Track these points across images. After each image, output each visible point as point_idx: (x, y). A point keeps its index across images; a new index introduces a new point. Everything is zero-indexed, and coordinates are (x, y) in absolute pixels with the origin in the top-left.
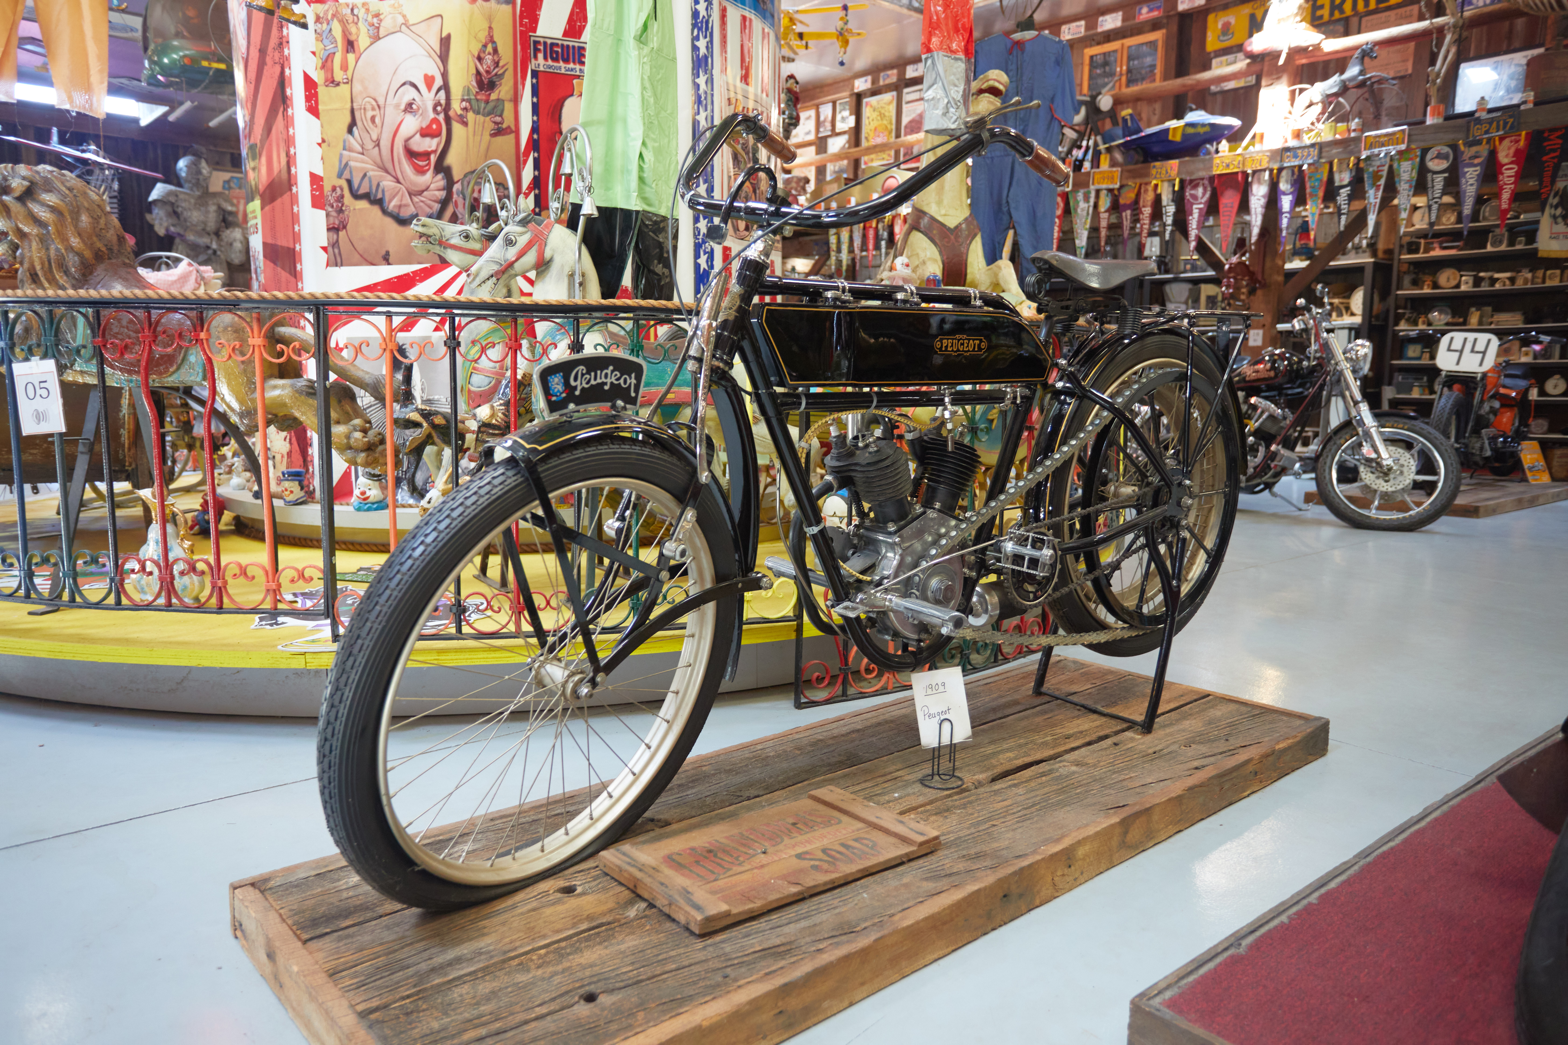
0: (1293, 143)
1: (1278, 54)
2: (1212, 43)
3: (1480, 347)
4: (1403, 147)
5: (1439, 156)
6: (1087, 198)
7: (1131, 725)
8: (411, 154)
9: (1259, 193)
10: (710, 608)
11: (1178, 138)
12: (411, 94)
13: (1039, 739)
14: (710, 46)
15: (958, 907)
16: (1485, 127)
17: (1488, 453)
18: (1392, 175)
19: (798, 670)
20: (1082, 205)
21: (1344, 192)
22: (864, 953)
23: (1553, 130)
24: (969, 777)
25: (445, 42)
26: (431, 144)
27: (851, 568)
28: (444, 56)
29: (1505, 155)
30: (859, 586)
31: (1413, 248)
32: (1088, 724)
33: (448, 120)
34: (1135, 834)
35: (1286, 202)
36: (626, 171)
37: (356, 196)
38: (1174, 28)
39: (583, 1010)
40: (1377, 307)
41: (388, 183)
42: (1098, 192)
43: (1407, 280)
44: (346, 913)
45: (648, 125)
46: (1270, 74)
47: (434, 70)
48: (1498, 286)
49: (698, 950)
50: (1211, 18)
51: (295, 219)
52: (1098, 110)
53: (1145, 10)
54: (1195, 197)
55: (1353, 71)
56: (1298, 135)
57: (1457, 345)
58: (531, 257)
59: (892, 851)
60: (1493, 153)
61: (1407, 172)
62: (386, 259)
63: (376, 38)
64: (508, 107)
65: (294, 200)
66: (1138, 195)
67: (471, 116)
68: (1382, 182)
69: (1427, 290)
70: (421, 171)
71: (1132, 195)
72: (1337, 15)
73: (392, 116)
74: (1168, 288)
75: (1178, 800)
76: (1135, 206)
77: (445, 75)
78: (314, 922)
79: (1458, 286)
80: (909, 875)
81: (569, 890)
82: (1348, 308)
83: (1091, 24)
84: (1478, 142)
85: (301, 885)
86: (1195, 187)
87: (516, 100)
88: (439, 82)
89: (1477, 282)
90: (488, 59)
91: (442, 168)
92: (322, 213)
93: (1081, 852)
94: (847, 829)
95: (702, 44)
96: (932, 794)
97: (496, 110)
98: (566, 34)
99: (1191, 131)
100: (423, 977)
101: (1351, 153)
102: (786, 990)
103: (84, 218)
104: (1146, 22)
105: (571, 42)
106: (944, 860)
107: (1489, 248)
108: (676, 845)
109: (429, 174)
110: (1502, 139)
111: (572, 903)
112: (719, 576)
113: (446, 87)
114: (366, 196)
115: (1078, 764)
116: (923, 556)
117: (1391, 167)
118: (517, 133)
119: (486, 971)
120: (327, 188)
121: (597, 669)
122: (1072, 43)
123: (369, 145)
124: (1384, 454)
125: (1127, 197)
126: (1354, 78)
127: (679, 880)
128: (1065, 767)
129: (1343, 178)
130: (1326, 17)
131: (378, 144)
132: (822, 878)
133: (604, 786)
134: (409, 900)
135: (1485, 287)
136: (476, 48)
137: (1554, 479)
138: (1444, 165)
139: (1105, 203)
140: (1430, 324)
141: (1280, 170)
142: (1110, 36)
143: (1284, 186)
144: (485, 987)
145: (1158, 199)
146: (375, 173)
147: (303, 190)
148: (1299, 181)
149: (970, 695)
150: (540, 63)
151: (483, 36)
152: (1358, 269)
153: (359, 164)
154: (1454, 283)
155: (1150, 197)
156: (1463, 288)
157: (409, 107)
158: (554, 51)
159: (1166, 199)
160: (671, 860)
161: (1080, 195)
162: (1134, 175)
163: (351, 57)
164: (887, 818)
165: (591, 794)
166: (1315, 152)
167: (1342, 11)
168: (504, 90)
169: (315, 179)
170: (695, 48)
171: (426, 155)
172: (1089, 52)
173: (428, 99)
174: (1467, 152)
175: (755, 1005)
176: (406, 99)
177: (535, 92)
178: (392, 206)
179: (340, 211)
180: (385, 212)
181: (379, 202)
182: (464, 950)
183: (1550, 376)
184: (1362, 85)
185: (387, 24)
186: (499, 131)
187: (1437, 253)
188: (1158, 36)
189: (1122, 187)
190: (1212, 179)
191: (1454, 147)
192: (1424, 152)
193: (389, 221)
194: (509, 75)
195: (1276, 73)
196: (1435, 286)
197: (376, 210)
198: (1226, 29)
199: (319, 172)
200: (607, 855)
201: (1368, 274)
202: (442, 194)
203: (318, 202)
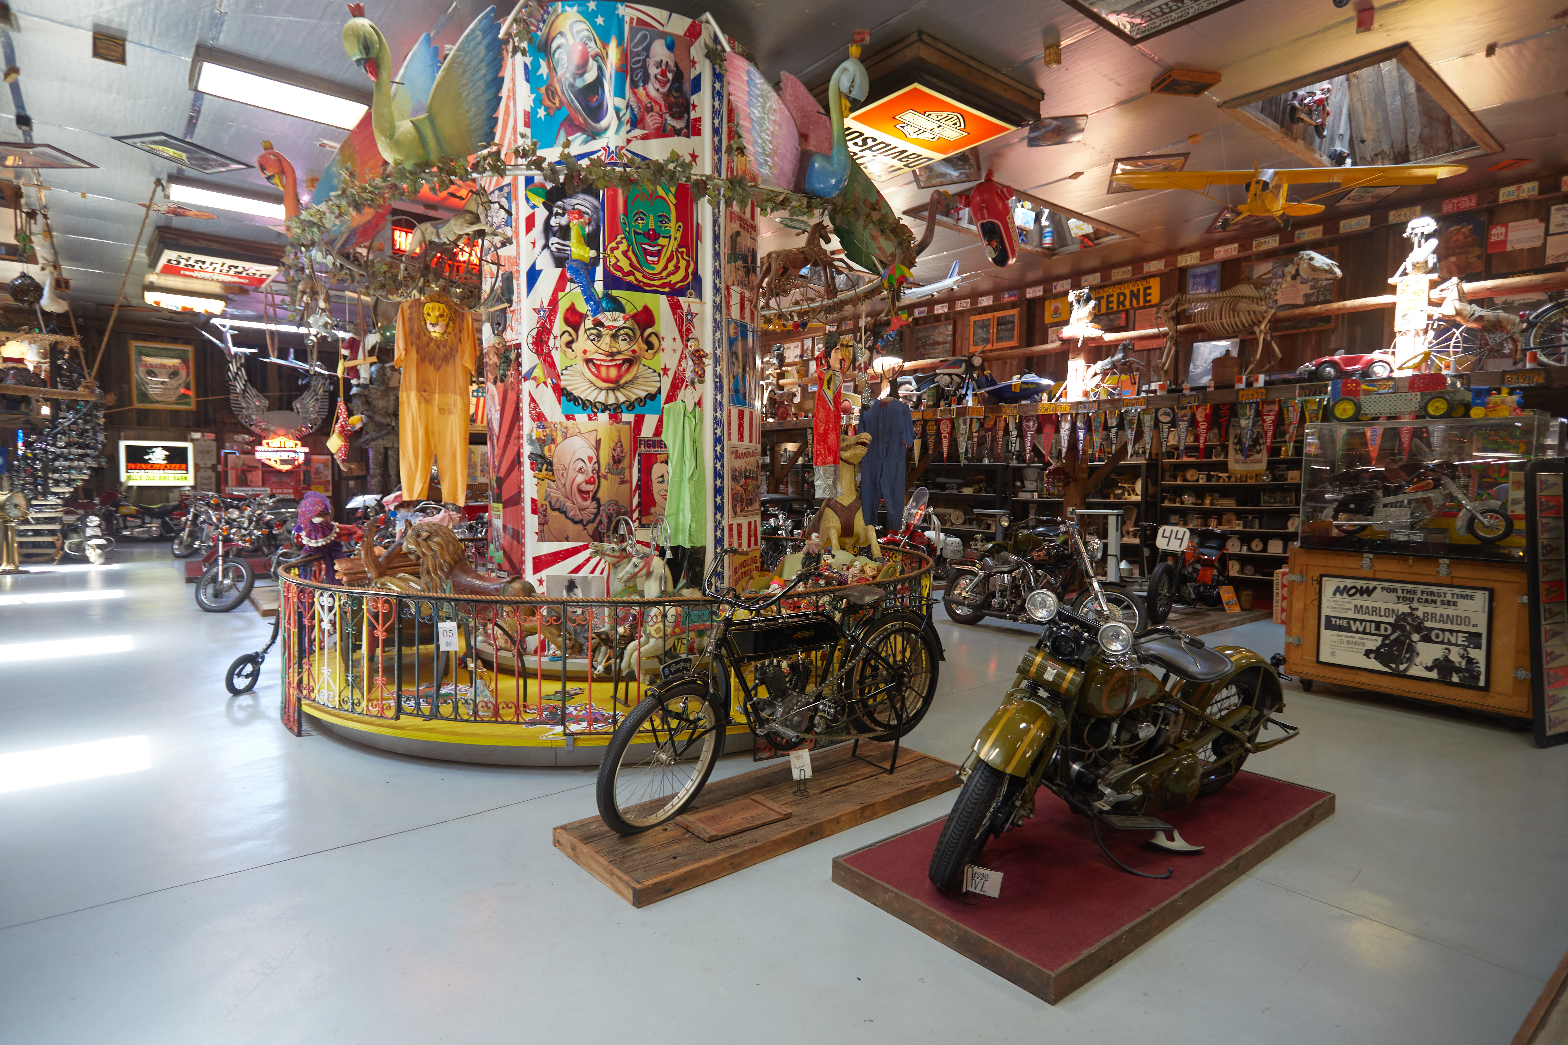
0: (1084, 399)
1: (1078, 340)
2: (1048, 319)
3: (1180, 536)
4: (1144, 407)
5: (1165, 414)
6: (965, 423)
7: (885, 771)
8: (580, 491)
9: (1066, 426)
10: (714, 732)
11: (1018, 390)
12: (581, 464)
13: (845, 776)
14: (722, 432)
15: (793, 835)
16: (1188, 400)
17: (1193, 596)
18: (1140, 423)
19: (755, 744)
20: (962, 427)
21: (1114, 430)
22: (759, 848)
23: (1224, 405)
24: (811, 792)
25: (598, 442)
26: (590, 488)
27: (764, 714)
28: (597, 448)
29: (1200, 417)
30: (768, 721)
31: (1170, 455)
32: (869, 770)
33: (599, 477)
34: (867, 813)
35: (1081, 434)
36: (683, 531)
37: (553, 509)
38: (1025, 308)
39: (673, 861)
40: (1151, 490)
41: (569, 504)
42: (971, 419)
43: (1167, 475)
44: (596, 836)
45: (693, 512)
46: (1074, 352)
47: (592, 454)
48: (1221, 482)
49: (707, 846)
50: (1047, 303)
51: (523, 518)
52: (973, 366)
53: (1006, 296)
54: (1028, 427)
55: (1119, 356)
56: (1086, 394)
57: (1167, 534)
58: (644, 571)
59: (775, 817)
60: (1194, 416)
61: (1148, 420)
62: (567, 539)
63: (565, 438)
64: (627, 471)
65: (523, 509)
66: (995, 424)
67: (609, 476)
68: (1135, 426)
69: (1179, 482)
70: (585, 499)
71: (992, 423)
72: (1121, 308)
73: (571, 473)
74: (1025, 471)
75: (888, 801)
76: (993, 429)
77: (598, 457)
78: (586, 839)
79: (1198, 480)
80: (779, 825)
81: (666, 830)
82: (1134, 490)
83: (974, 302)
84: (1185, 408)
85: (577, 828)
86: (1028, 421)
87: (631, 467)
88: (595, 460)
89: (1209, 478)
90: (618, 450)
91: (595, 498)
92: (536, 517)
93: (843, 819)
94: (761, 810)
95: (718, 431)
96: (796, 798)
97: (621, 473)
98: (654, 435)
99: (1025, 386)
100: (624, 853)
101: (1116, 408)
102: (733, 856)
103: (451, 547)
104: (1008, 303)
105: (656, 438)
106: (793, 821)
107: (1214, 459)
108: (701, 815)
109: (589, 502)
110: (1197, 407)
111: (666, 833)
112: (717, 721)
113: (598, 462)
114: (558, 510)
115: (857, 787)
116: (792, 709)
117: (1139, 419)
118: (631, 482)
119: (643, 851)
120: (539, 505)
121: (676, 755)
122: (962, 313)
123: (560, 486)
124: (1105, 608)
125: (989, 424)
126: (1119, 361)
127: (702, 825)
128: (851, 788)
129: (1113, 422)
130: (1115, 309)
131: (564, 486)
132: (749, 825)
133: (677, 794)
134: (617, 831)
135: (1213, 483)
136: (613, 445)
137: (1242, 609)
138: (1168, 419)
139: (976, 427)
140: (1182, 503)
141: (1077, 414)
142: (986, 310)
143: (1079, 424)
144: (643, 855)
145: (1007, 425)
146: (562, 499)
147: (528, 505)
148: (1088, 422)
149: (813, 760)
150: (642, 449)
151: (616, 440)
152: (1138, 467)
153: (554, 494)
154: (1195, 478)
155: (1002, 425)
156: (1201, 482)
157: (580, 470)
158: (649, 443)
159: (1012, 426)
160: (699, 820)
161: (961, 421)
162: (992, 411)
163: (553, 446)
164: (775, 806)
165: (672, 797)
166: (1096, 406)
167: (1124, 306)
168: (625, 463)
169: (534, 501)
170: (715, 434)
171: (588, 492)
172: (974, 318)
173: (590, 467)
174: (1180, 413)
175: (723, 860)
176: (579, 466)
177: (639, 463)
178: (571, 514)
179: (545, 516)
180: (567, 517)
181: (564, 513)
182: (635, 846)
183: (1254, 539)
184: (1125, 364)
185: (570, 432)
186: (623, 482)
187: (1185, 459)
188: (1015, 312)
189: (985, 417)
190: (1038, 416)
191: (1172, 409)
192: (1157, 410)
193: (569, 522)
194: (628, 457)
195: (1077, 352)
196: (1185, 480)
197: (563, 516)
198: (1056, 309)
199: (536, 497)
200: (678, 818)
201: (1144, 470)
202: (595, 511)
203: (534, 511)
